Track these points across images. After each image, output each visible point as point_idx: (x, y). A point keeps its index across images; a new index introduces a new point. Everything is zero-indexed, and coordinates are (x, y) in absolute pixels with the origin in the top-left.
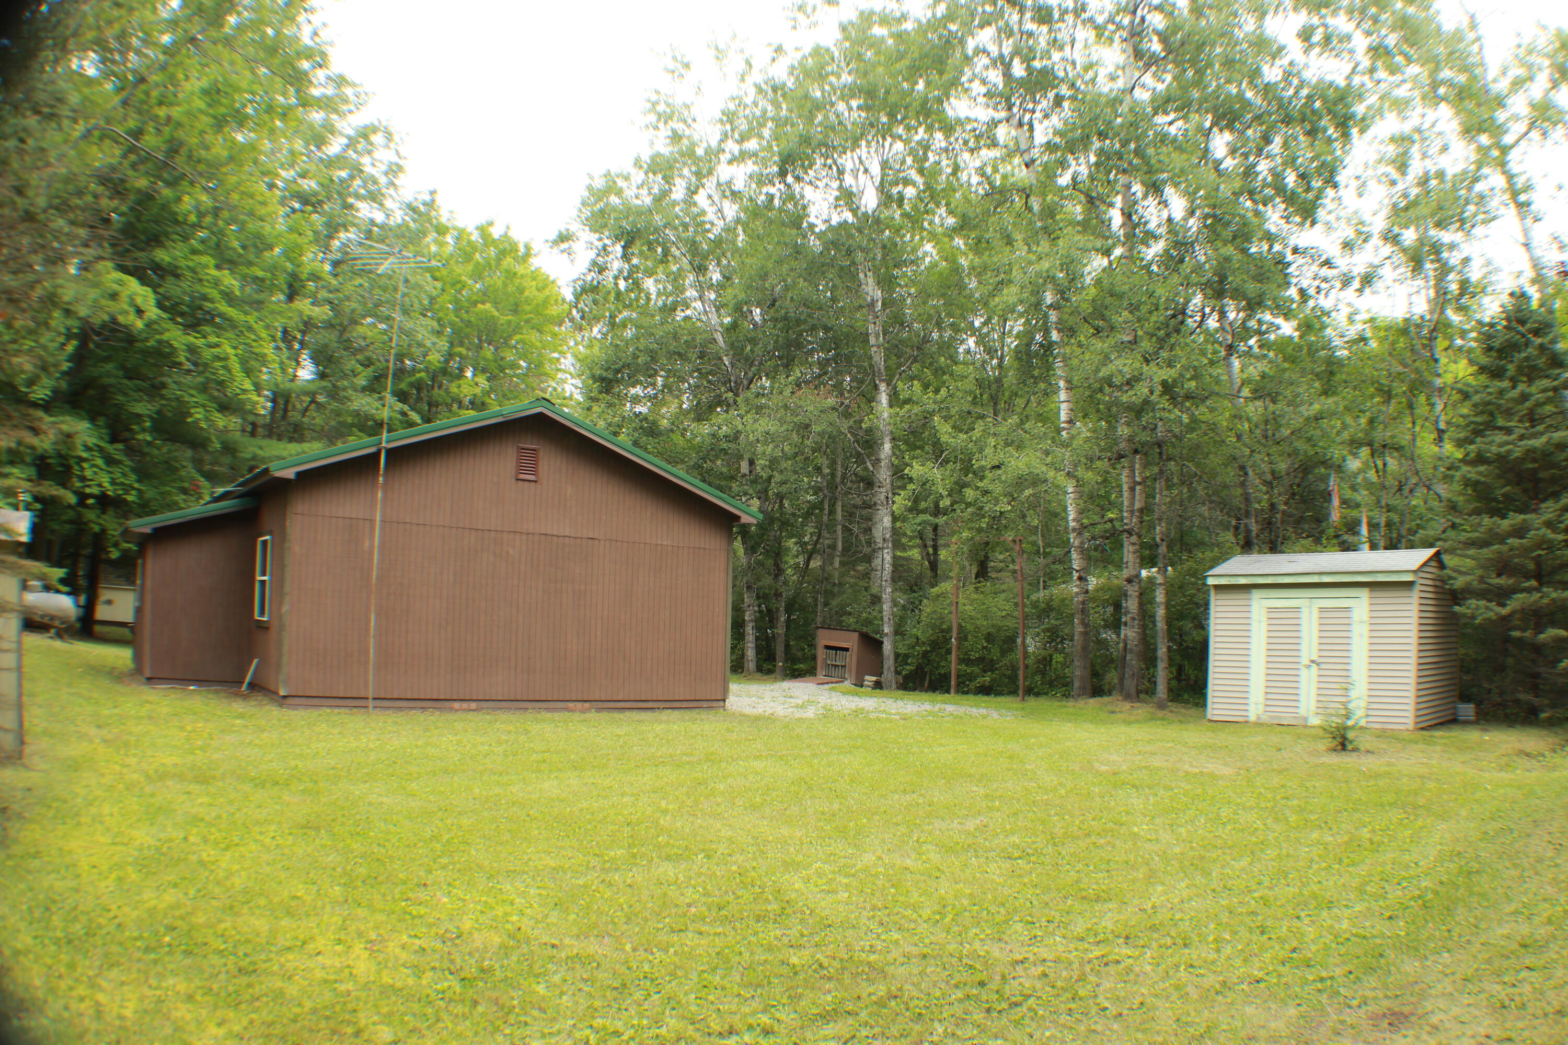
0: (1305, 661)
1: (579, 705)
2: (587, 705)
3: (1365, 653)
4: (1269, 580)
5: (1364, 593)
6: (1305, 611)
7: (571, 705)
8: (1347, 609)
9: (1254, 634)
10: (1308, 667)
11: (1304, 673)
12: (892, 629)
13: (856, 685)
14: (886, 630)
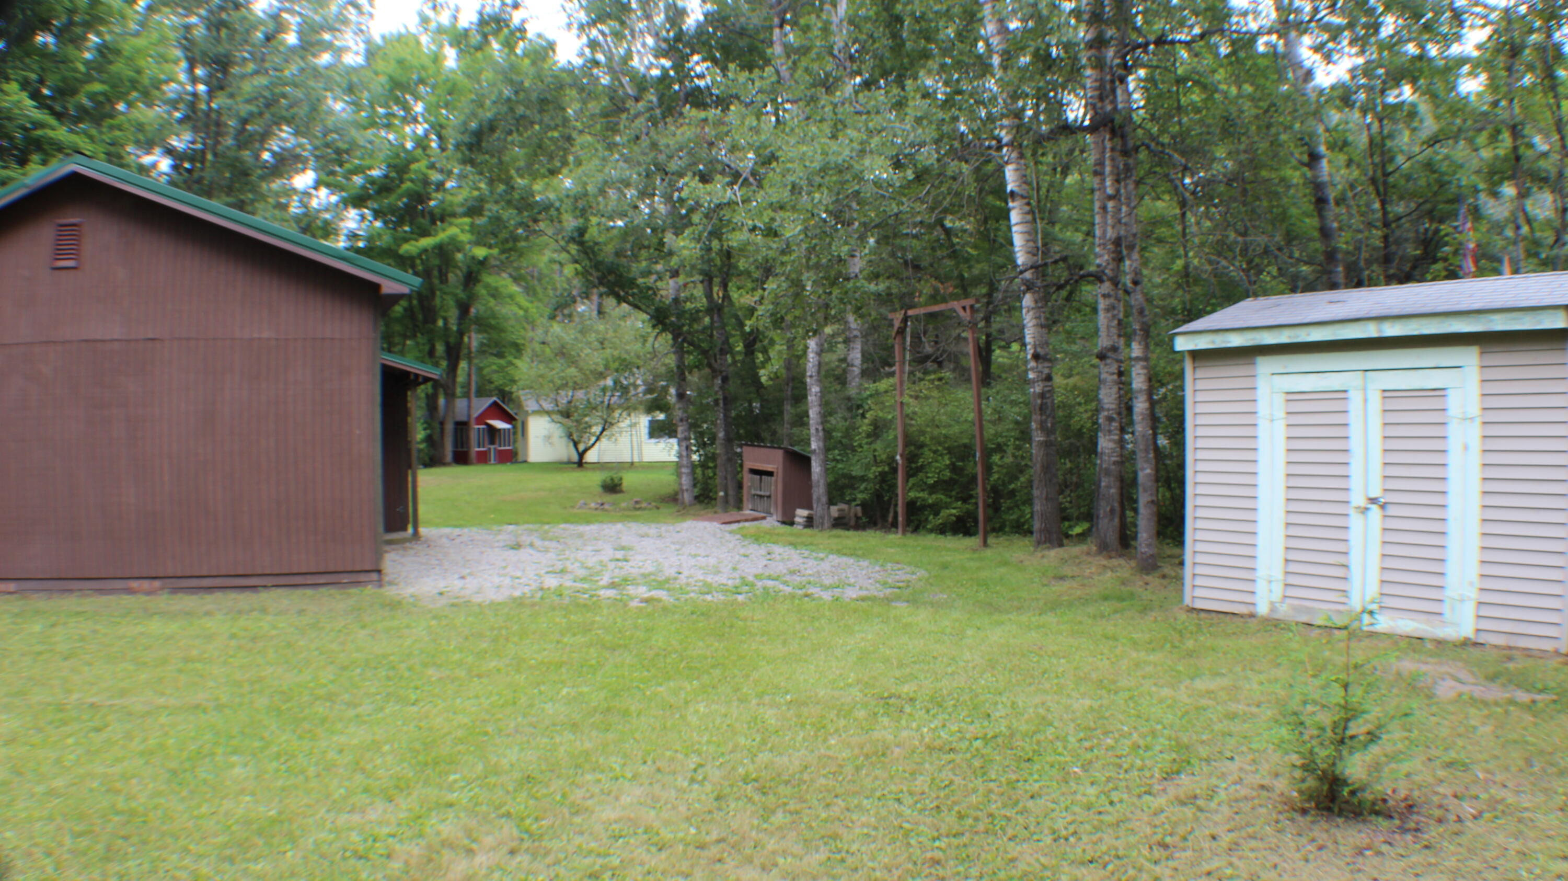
0: (1358, 499)
1: (146, 584)
2: (157, 584)
3: (1476, 486)
4: (1284, 337)
5: (1469, 357)
6: (1355, 398)
7: (134, 584)
8: (1440, 393)
9: (1263, 443)
10: (1364, 511)
11: (1356, 521)
12: (821, 444)
13: (784, 523)
14: (814, 446)
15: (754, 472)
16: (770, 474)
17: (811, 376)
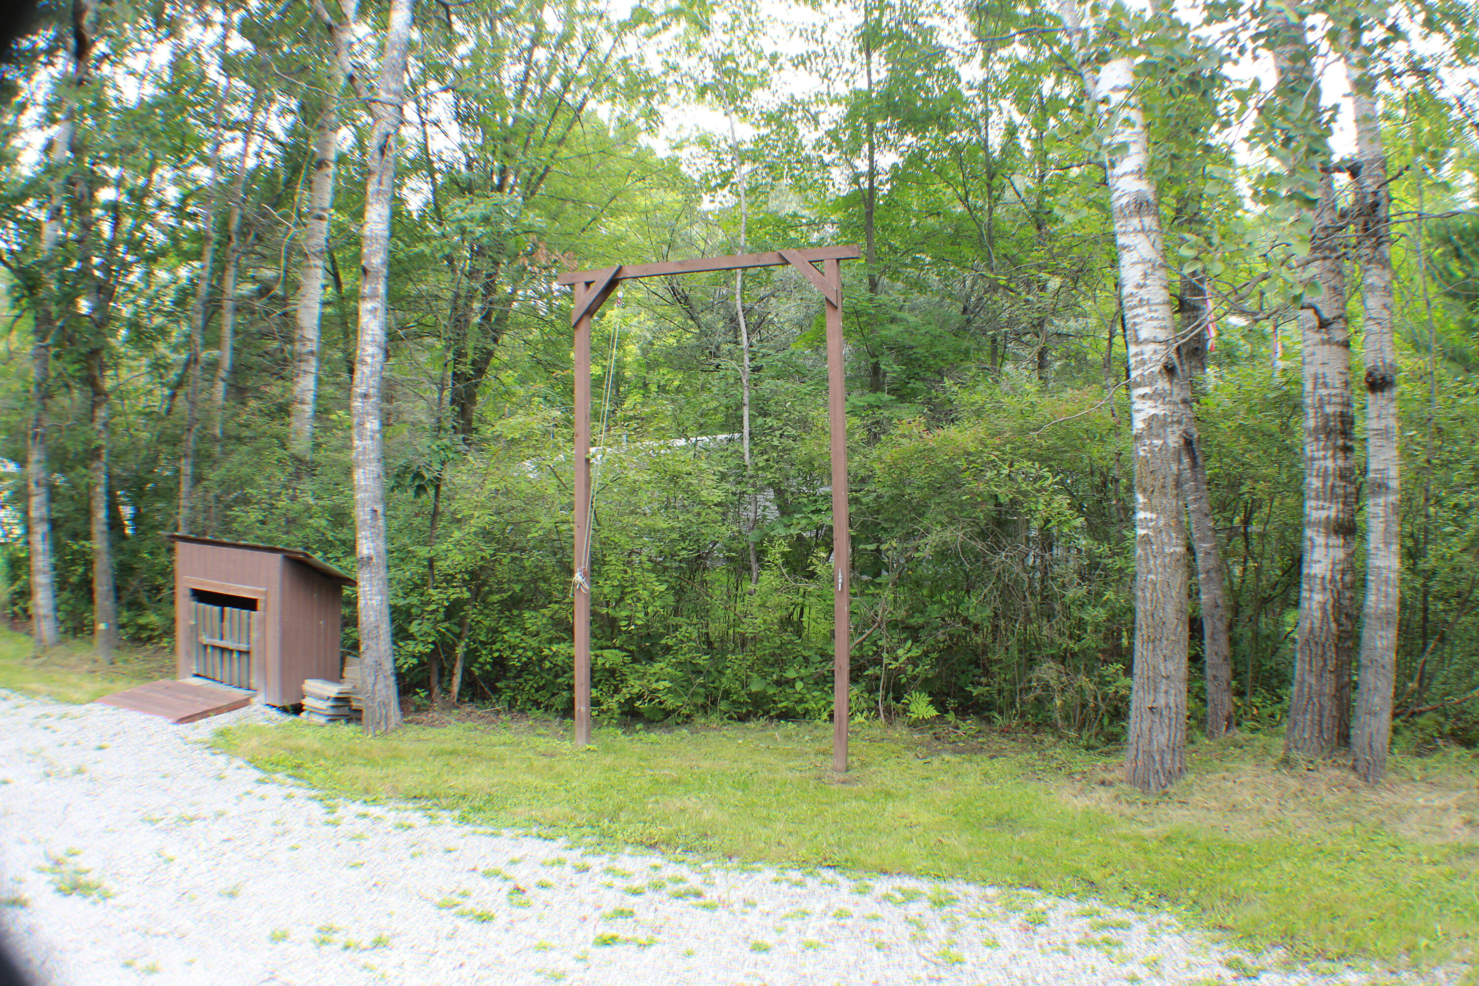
12: (382, 546)
13: (284, 710)
14: (365, 548)
15: (201, 596)
16: (250, 604)
17: (365, 396)
